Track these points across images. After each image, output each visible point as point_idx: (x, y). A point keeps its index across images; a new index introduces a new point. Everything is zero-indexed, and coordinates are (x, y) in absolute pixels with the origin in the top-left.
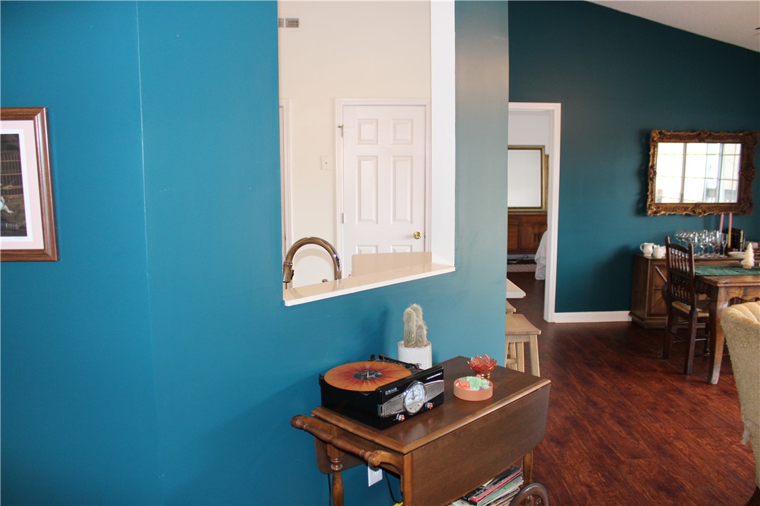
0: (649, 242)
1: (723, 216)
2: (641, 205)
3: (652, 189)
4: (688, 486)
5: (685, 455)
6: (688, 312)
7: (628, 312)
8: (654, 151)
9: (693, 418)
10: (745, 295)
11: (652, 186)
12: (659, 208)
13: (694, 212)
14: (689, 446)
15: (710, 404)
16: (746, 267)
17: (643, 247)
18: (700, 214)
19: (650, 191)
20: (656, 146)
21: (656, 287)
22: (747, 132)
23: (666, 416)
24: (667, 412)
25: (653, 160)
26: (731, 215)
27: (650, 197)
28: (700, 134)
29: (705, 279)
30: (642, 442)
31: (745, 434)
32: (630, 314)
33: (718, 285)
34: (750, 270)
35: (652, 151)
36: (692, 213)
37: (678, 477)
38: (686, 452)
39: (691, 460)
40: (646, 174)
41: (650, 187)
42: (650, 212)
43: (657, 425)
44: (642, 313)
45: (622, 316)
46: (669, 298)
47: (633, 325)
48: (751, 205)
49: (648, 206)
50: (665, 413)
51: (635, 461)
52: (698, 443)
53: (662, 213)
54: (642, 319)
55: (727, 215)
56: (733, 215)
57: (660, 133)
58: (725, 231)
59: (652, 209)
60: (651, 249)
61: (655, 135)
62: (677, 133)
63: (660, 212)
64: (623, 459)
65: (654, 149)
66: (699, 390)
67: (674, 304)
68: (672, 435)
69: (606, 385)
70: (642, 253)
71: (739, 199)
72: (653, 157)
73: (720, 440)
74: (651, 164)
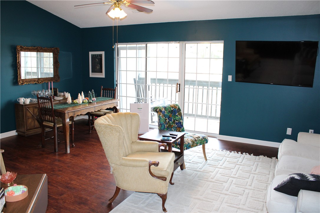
0: (22, 97)
1: (49, 83)
2: (15, 81)
3: (19, 73)
4: (89, 198)
5: (78, 186)
6: (53, 126)
7: (15, 131)
8: (19, 55)
9: (71, 169)
11: (19, 71)
12: (23, 81)
13: (38, 82)
14: (77, 182)
15: (73, 162)
16: (69, 103)
17: (19, 100)
18: (40, 83)
19: (18, 74)
20: (19, 53)
21: (28, 117)
22: (55, 48)
23: (60, 172)
24: (60, 171)
25: (19, 60)
26: (52, 82)
27: (19, 76)
28: (37, 48)
29: (58, 110)
30: (59, 187)
32: (16, 132)
35: (18, 55)
36: (37, 83)
37: (82, 196)
38: (78, 185)
39: (82, 187)
40: (16, 66)
41: (18, 72)
42: (20, 83)
43: (60, 177)
44: (22, 130)
45: (13, 133)
46: (40, 121)
47: (18, 136)
48: (59, 78)
49: (18, 81)
50: (59, 171)
51: (62, 196)
52: (79, 179)
53: (25, 83)
54: (24, 133)
55: (51, 82)
56: (53, 82)
57: (21, 47)
58: (51, 89)
59: (21, 82)
60: (23, 100)
61: (19, 48)
62: (28, 47)
63: (24, 83)
64: (57, 198)
65: (19, 54)
66: (64, 157)
67: (44, 123)
68: (68, 179)
69: (25, 167)
70: (19, 103)
71: (54, 75)
72: (19, 58)
73: (86, 175)
74: (18, 61)
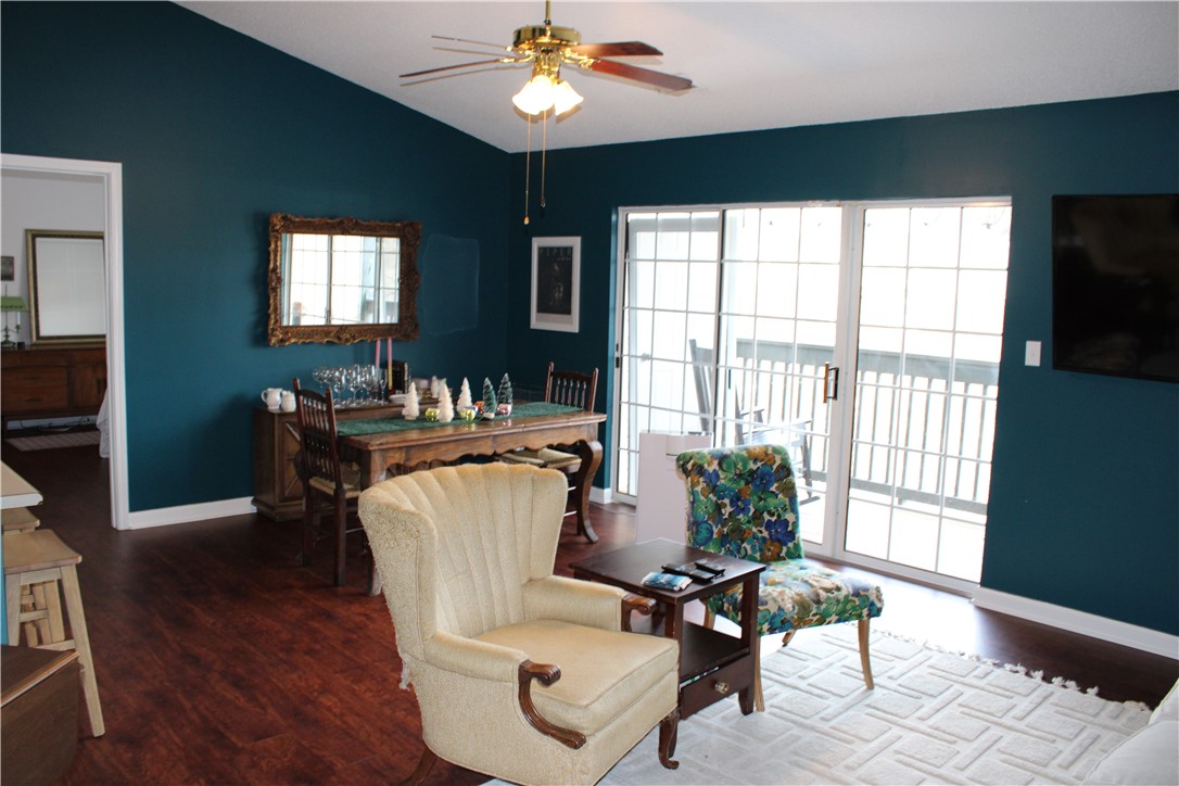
0: (276, 386)
1: (379, 343)
2: (260, 330)
3: (275, 305)
4: (340, 765)
5: (335, 715)
6: (332, 493)
7: (250, 499)
8: (276, 246)
9: (347, 653)
10: (408, 459)
11: (275, 299)
12: (287, 333)
13: (339, 339)
14: (341, 700)
15: (371, 626)
16: (407, 418)
17: (266, 395)
18: (347, 340)
19: (272, 308)
20: (278, 239)
21: (289, 455)
22: (405, 223)
23: (307, 658)
24: (310, 652)
25: (276, 260)
26: (390, 341)
27: (273, 316)
28: (342, 222)
29: (352, 440)
30: (271, 710)
31: (405, 673)
32: (254, 502)
33: (371, 448)
34: (414, 421)
35: (273, 246)
36: (336, 341)
37: (325, 753)
38: (336, 710)
39: (343, 722)
40: (267, 282)
41: (271, 301)
42: (273, 340)
43: (294, 676)
44: (267, 498)
45: (242, 506)
46: (306, 472)
47: (259, 518)
48: (417, 326)
49: (270, 332)
50: (306, 653)
51: (260, 743)
52: (353, 692)
53: (293, 341)
54: (272, 508)
55: (384, 342)
56: (394, 341)
57: (285, 218)
58: (384, 365)
59: (276, 336)
60: (278, 398)
61: (277, 222)
62: (309, 219)
63: (289, 339)
64: (240, 745)
65: (276, 242)
66: (356, 608)
67: (313, 482)
68: (316, 687)
69: (214, 624)
70: (266, 405)
71: (400, 318)
72: (276, 256)
73: (385, 680)
74: (271, 266)
